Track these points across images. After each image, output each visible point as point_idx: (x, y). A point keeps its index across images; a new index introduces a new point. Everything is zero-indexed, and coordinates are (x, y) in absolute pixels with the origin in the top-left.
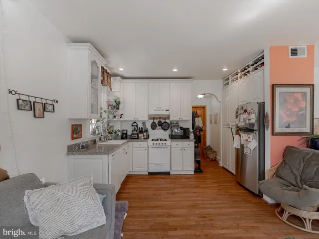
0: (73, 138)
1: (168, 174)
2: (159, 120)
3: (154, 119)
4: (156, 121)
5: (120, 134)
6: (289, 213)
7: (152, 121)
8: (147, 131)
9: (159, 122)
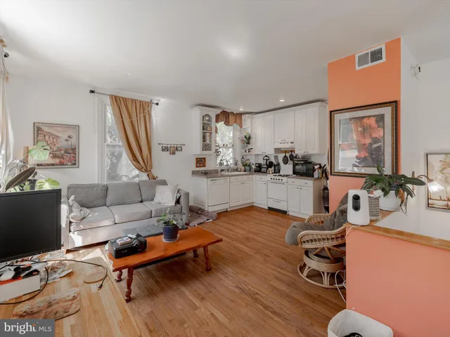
0: (197, 167)
1: (285, 212)
2: (290, 153)
3: (285, 152)
4: (288, 155)
5: (254, 167)
6: (309, 268)
7: (284, 155)
8: (278, 164)
9: (290, 156)
